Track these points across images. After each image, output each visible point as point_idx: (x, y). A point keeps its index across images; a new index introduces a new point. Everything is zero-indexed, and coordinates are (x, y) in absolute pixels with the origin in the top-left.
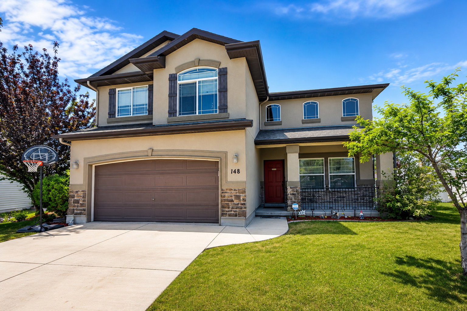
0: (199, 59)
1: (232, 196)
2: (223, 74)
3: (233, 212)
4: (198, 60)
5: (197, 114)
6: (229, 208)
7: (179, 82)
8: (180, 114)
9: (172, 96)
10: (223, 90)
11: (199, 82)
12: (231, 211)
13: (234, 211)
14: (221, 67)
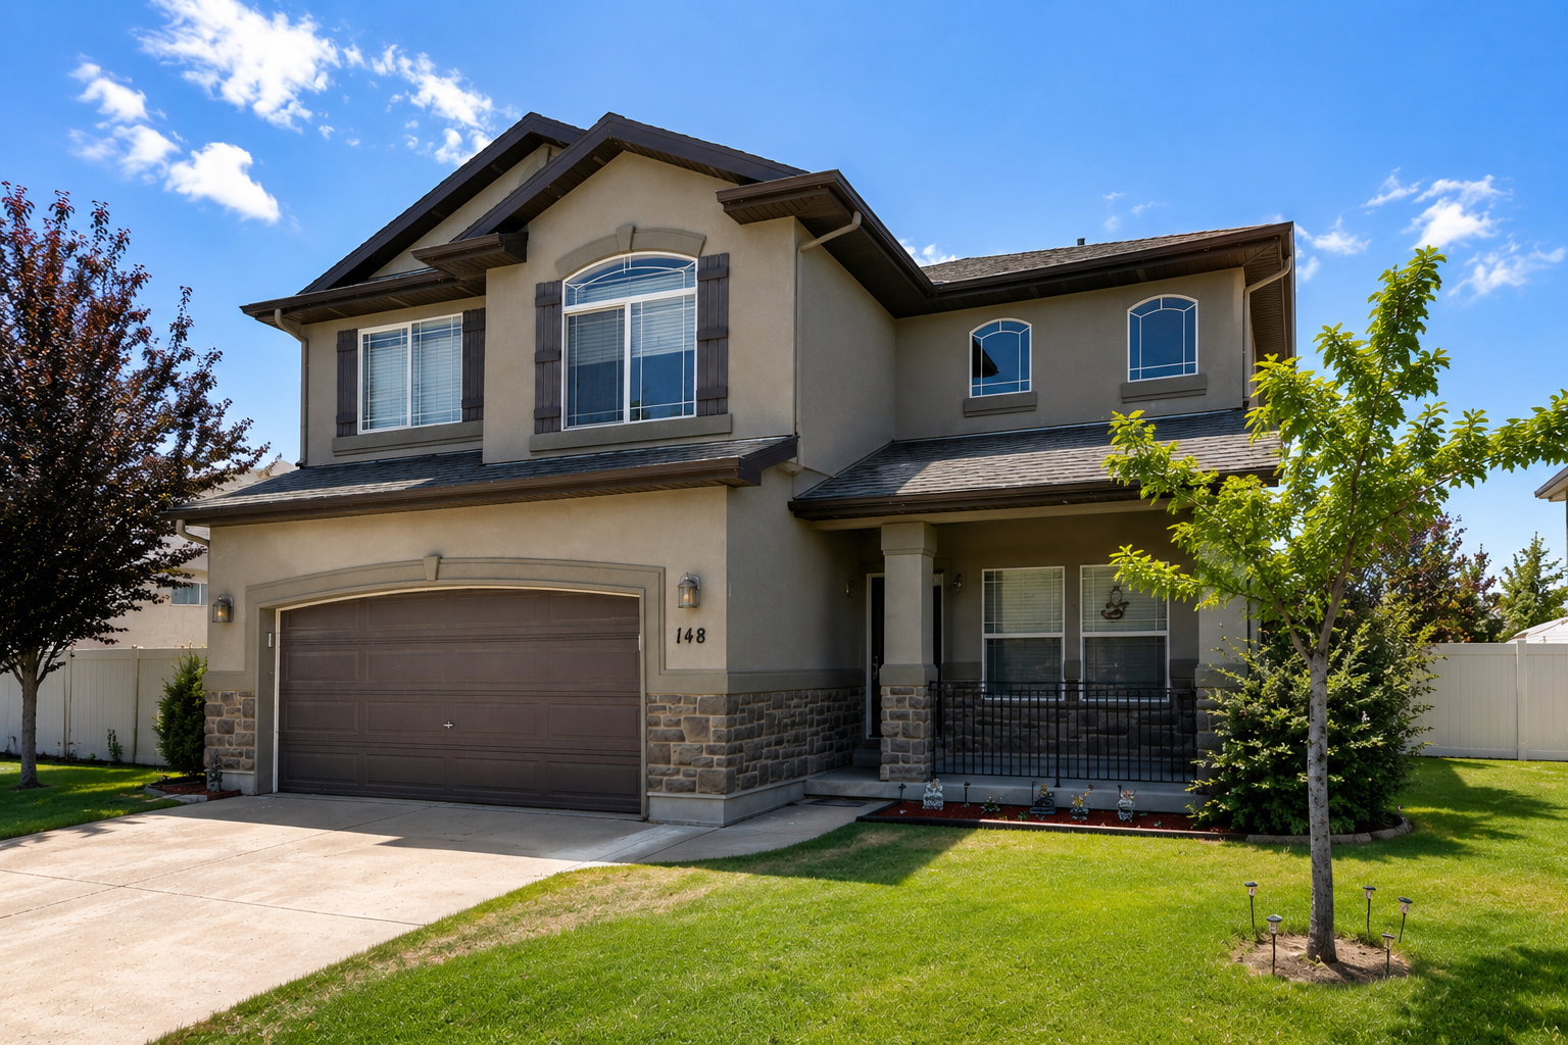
0: (634, 230)
1: (678, 723)
2: (715, 275)
3: (681, 777)
4: (630, 230)
5: (627, 420)
6: (668, 762)
7: (567, 310)
8: (570, 422)
9: (546, 357)
10: (714, 333)
11: (635, 309)
12: (677, 772)
13: (687, 775)
14: (707, 252)
